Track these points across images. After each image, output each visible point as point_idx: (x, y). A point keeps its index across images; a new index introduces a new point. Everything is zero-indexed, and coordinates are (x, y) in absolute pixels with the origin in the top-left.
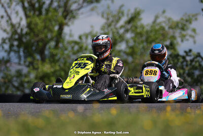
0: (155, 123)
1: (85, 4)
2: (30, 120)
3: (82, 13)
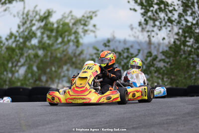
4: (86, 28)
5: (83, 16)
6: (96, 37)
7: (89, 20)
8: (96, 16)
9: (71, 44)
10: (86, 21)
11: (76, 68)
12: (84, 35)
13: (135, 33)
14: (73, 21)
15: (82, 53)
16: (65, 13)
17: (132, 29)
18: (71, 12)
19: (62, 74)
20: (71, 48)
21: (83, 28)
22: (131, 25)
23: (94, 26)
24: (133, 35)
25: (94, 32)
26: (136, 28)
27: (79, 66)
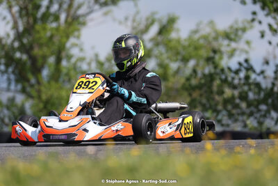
0: (192, 167)
1: (97, 7)
2: (21, 166)
3: (92, 20)
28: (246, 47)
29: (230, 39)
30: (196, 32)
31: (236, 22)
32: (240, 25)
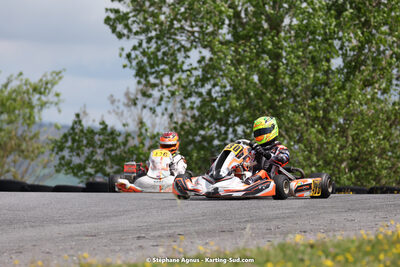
4: (44, 98)
5: (41, 80)
6: (60, 111)
7: (49, 86)
8: (60, 78)
9: (21, 120)
10: (45, 89)
11: (26, 158)
12: (41, 109)
13: (118, 107)
14: (25, 88)
15: (36, 136)
16: (11, 76)
17: (113, 102)
18: (21, 74)
19: (6, 167)
20: (20, 128)
21: (39, 99)
22: (112, 96)
23: (57, 95)
24: (114, 111)
25: (56, 104)
26: (119, 101)
27: (32, 155)
28: (55, 99)
29: (41, 93)
30: (6, 86)
31: (45, 76)
32: (49, 78)
